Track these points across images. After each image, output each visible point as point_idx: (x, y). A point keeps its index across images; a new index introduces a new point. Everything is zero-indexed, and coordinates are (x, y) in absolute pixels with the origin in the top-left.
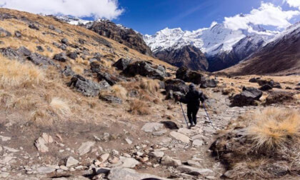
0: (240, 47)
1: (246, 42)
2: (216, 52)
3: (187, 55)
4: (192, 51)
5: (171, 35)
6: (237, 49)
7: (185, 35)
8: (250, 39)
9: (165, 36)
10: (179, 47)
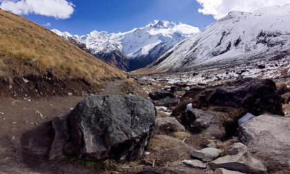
0: (155, 52)
1: (159, 48)
2: (136, 56)
3: (114, 58)
4: (118, 55)
5: (99, 38)
6: (152, 53)
7: (111, 38)
8: (163, 45)
9: (94, 38)
10: (108, 51)
